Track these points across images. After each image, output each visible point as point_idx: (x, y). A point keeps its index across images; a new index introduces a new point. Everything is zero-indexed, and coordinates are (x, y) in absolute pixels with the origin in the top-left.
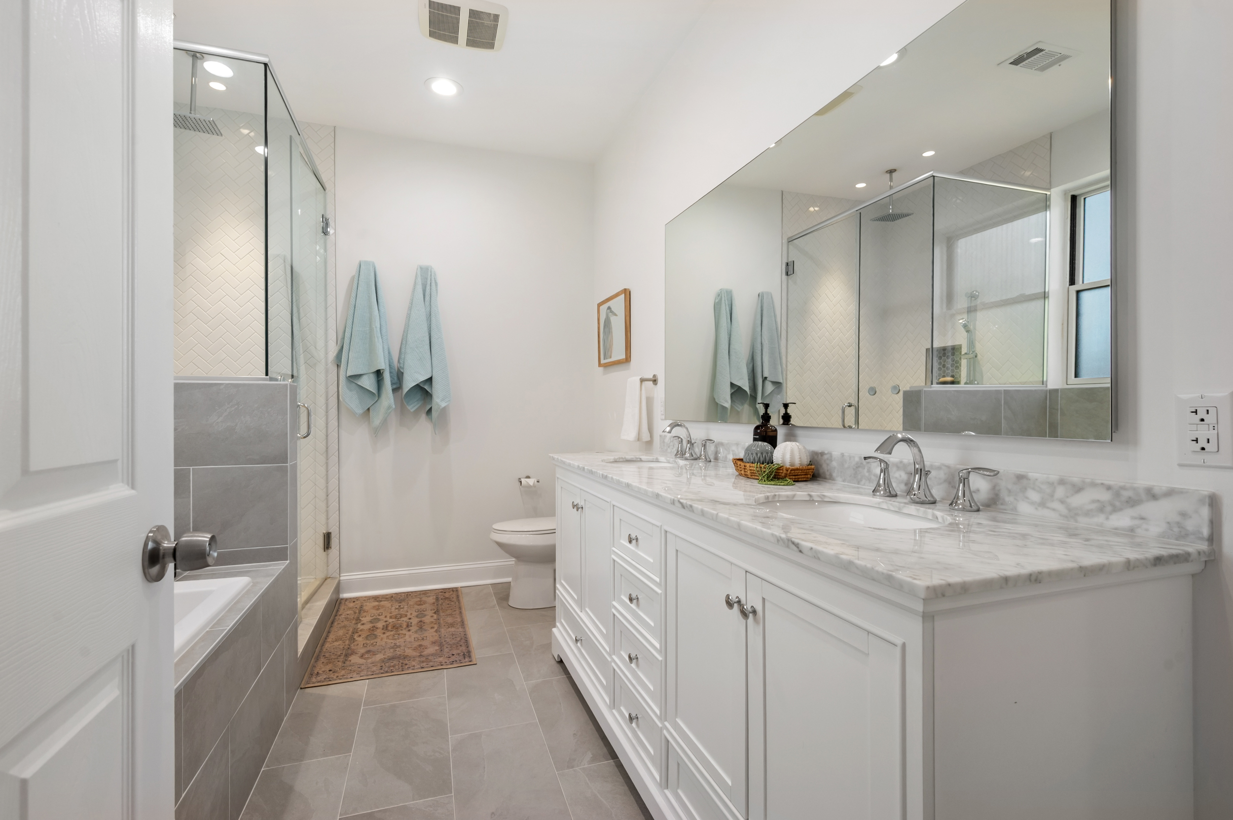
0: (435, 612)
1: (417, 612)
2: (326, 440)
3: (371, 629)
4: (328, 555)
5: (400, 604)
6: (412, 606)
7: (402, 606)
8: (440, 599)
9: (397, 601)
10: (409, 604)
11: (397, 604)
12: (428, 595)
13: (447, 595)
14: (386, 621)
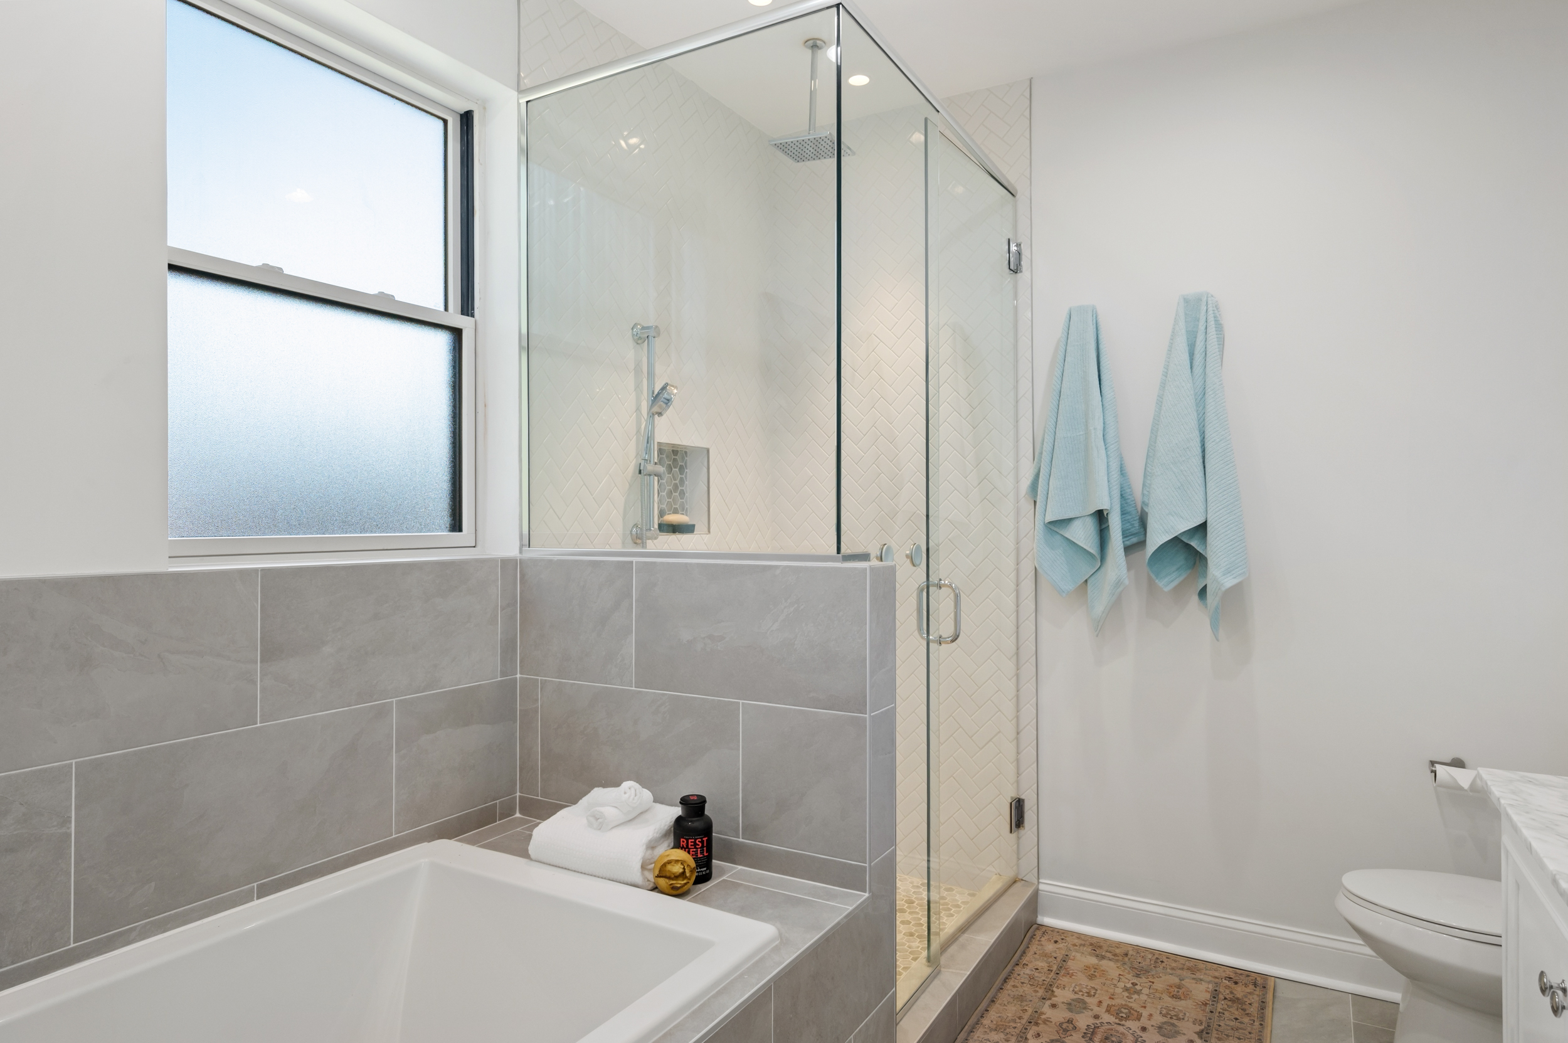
0: (1202, 1031)
1: (1164, 1016)
2: (1016, 634)
3: (1064, 1026)
4: (1019, 838)
5: (1135, 980)
6: (1157, 995)
7: (1138, 987)
8: (1221, 997)
9: (1132, 968)
10: (1154, 986)
11: (1129, 976)
12: (1199, 975)
13: (1240, 991)
14: (1096, 1017)
